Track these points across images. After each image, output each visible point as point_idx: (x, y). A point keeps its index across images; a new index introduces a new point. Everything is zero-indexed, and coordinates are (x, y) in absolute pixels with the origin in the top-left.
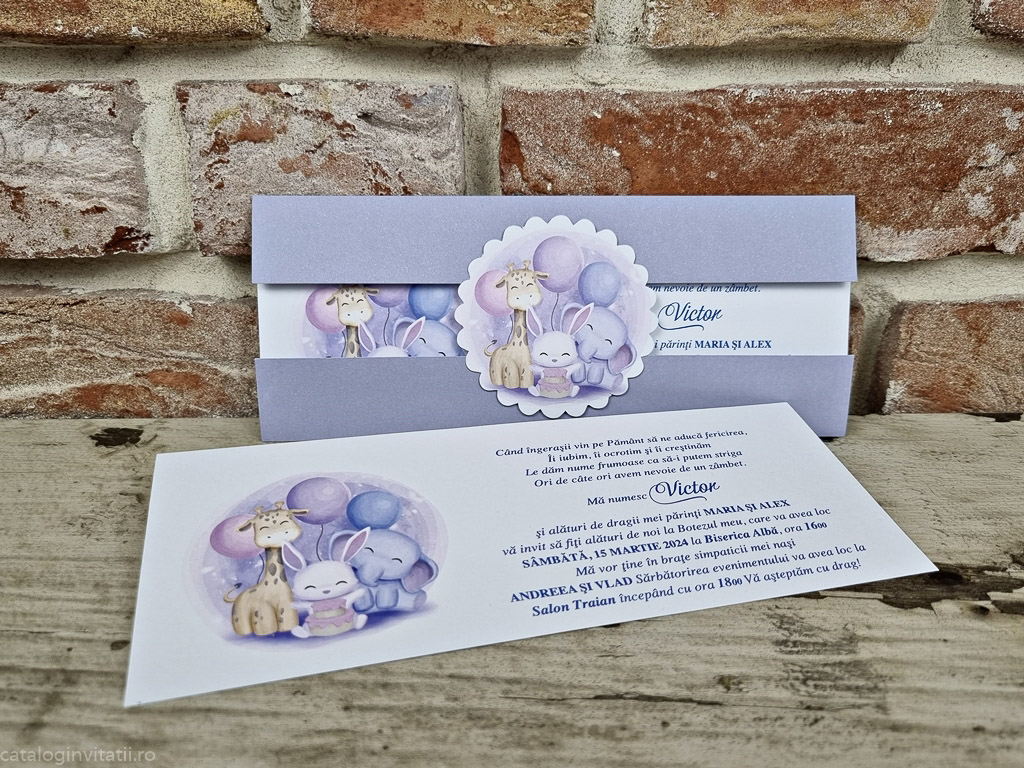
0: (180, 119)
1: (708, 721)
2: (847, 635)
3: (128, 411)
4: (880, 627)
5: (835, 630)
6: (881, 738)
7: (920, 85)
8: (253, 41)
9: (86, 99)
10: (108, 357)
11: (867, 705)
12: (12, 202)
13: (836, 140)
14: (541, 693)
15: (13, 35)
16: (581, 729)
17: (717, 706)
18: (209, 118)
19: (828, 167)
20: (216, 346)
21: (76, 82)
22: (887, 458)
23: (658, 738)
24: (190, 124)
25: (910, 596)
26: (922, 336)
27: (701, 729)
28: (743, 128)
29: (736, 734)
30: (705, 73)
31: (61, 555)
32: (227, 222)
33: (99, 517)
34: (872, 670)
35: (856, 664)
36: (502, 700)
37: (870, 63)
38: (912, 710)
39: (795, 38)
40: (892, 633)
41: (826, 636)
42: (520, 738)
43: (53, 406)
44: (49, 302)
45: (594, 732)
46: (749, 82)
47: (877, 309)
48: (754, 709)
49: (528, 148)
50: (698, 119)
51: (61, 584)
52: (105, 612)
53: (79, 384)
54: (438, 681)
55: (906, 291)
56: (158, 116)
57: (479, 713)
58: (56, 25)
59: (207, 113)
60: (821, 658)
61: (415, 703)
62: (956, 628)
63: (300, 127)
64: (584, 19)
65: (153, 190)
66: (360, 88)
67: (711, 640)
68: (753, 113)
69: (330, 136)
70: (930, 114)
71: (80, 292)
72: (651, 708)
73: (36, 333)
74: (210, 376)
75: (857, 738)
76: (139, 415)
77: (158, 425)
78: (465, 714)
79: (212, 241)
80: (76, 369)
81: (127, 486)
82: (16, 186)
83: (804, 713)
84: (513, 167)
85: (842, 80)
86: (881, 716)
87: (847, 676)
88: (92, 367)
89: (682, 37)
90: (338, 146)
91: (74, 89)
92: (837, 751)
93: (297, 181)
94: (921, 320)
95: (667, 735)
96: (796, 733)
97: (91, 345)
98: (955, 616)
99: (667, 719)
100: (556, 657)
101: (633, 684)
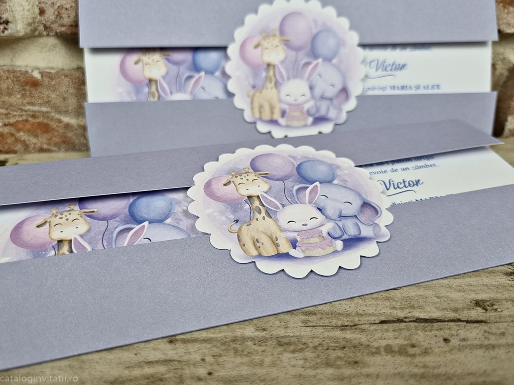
1: (480, 336)
14: (334, 321)
16: (378, 348)
17: (483, 324)
23: (445, 352)
27: (477, 342)
45: (389, 350)
57: (286, 340)
72: (429, 328)
74: (57, 124)
78: (275, 342)
95: (452, 350)
99: (447, 336)
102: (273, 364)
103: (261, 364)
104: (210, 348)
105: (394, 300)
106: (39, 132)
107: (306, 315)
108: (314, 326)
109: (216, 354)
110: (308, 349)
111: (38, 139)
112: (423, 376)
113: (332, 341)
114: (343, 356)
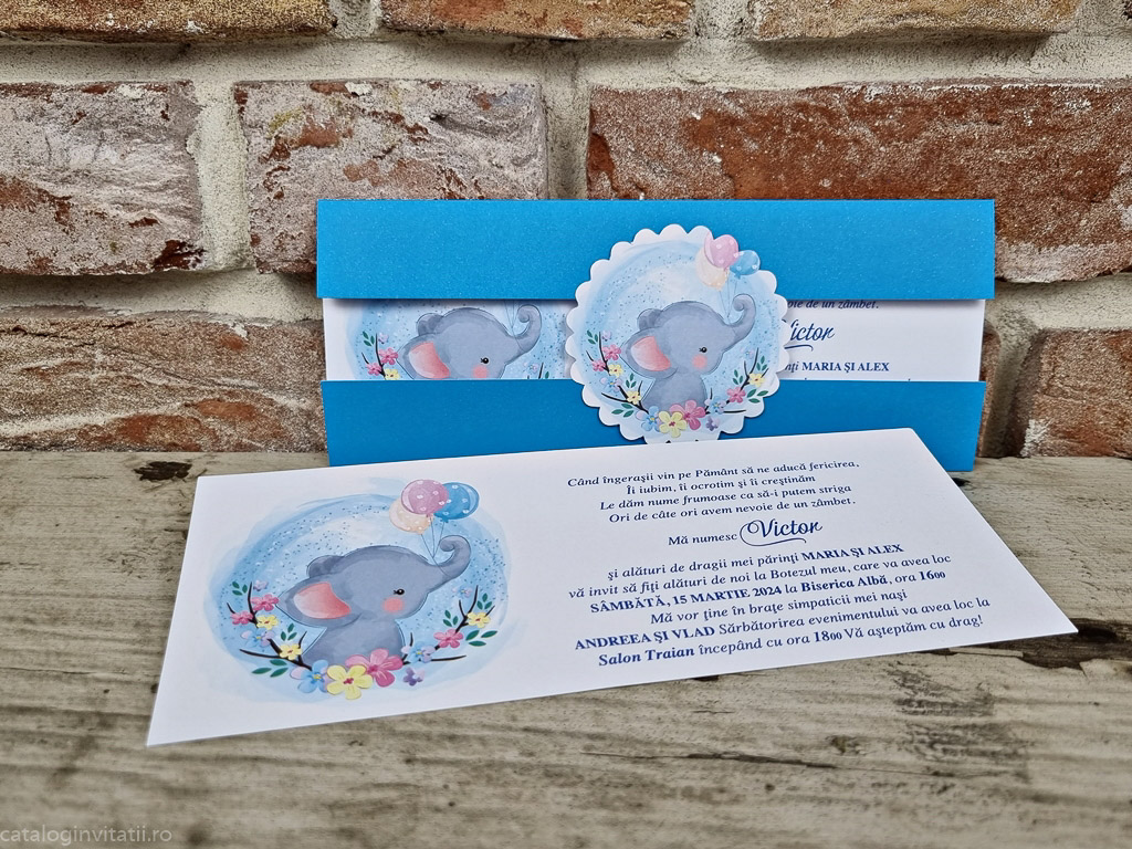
0: (238, 123)
2: (981, 695)
3: (175, 445)
4: (1019, 688)
5: (967, 690)
6: (1021, 810)
7: (1065, 81)
8: (319, 37)
9: (137, 100)
10: (156, 385)
11: (1005, 772)
12: (57, 213)
13: (968, 143)
14: (627, 750)
15: (62, 31)
16: (674, 790)
17: (829, 769)
18: (269, 121)
19: (959, 175)
20: (272, 373)
21: (127, 83)
22: (1025, 504)
24: (248, 127)
25: (1055, 654)
26: (1068, 368)
28: (861, 130)
29: (852, 801)
30: (819, 70)
31: (100, 592)
32: (287, 235)
33: (141, 554)
34: (1010, 735)
35: (992, 727)
36: (583, 756)
37: (1007, 58)
38: (1059, 780)
39: (921, 28)
40: (1034, 695)
41: (956, 696)
42: (603, 797)
43: (95, 438)
44: (93, 324)
45: (688, 793)
46: (868, 79)
47: (1015, 338)
48: (871, 774)
49: (618, 153)
50: (811, 120)
51: (99, 622)
52: (146, 653)
53: (123, 415)
54: (512, 735)
55: (1048, 317)
56: (214, 120)
57: (557, 770)
58: (107, 19)
59: (267, 115)
60: (951, 719)
61: (485, 758)
62: (1109, 691)
63: (368, 130)
64: (682, 8)
65: (208, 201)
66: (433, 87)
67: (823, 697)
68: (873, 112)
69: (400, 140)
70: (1077, 114)
71: (127, 314)
73: (78, 357)
74: (265, 407)
75: (994, 808)
76: (186, 449)
77: (208, 459)
78: (542, 771)
79: (270, 257)
80: (120, 397)
81: (173, 522)
82: (60, 196)
83: (932, 780)
84: (601, 175)
85: (974, 76)
86: (1020, 785)
87: (981, 740)
88: (138, 395)
89: (792, 28)
90: (409, 151)
91: (125, 90)
92: (970, 823)
93: (363, 190)
94: (1065, 350)
96: (923, 800)
97: (137, 371)
98: (1107, 677)
99: (772, 782)
100: (645, 712)
101: (732, 743)
108: (598, 755)
114: (625, 796)
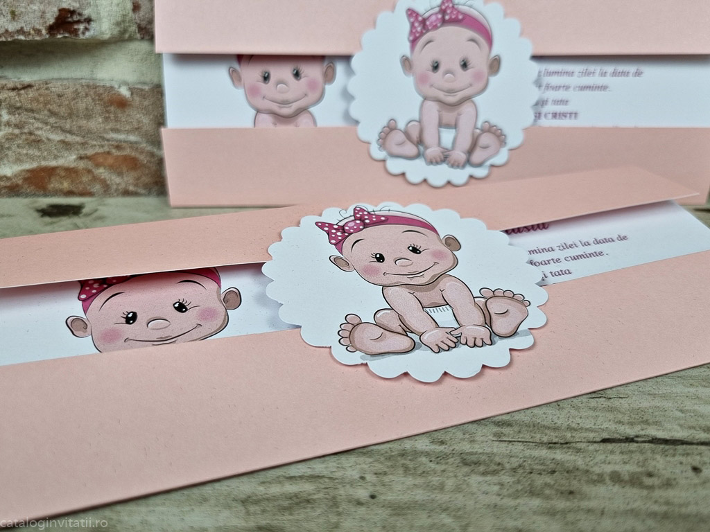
3: (73, 192)
10: (55, 140)
16: (601, 475)
45: (616, 478)
53: (29, 167)
57: (474, 458)
72: (671, 451)
74: (148, 159)
76: (82, 195)
77: (99, 202)
78: (458, 460)
80: (25, 151)
95: (705, 482)
97: (38, 129)
102: (458, 489)
103: (441, 488)
104: (371, 463)
105: (619, 412)
106: (125, 169)
107: (499, 426)
108: (510, 442)
109: (380, 471)
110: (504, 471)
111: (123, 178)
112: (665, 516)
113: (536, 462)
114: (552, 483)
